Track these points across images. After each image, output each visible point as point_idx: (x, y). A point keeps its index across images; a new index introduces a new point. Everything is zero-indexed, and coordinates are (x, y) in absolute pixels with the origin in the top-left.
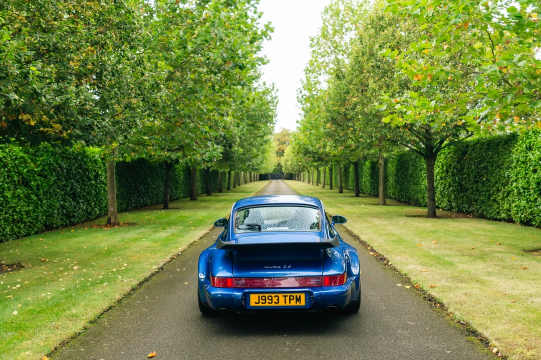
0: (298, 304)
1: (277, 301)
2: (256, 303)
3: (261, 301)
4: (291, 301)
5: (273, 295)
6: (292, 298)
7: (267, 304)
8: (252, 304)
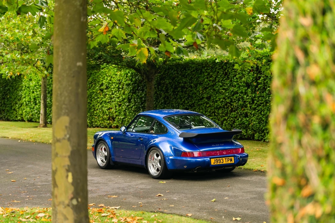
0: (231, 162)
1: (222, 162)
2: (214, 163)
3: (216, 162)
4: (228, 161)
5: (221, 159)
6: (228, 159)
7: (218, 163)
8: (212, 164)
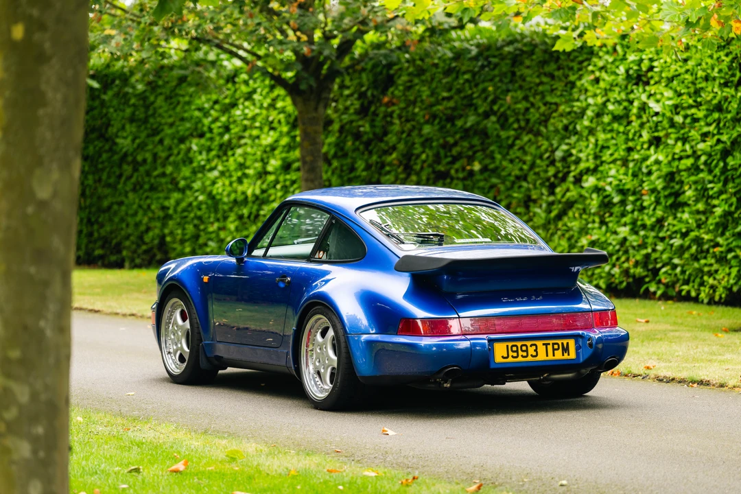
0: (566, 356)
1: (534, 354)
2: (503, 357)
3: (511, 354)
4: (555, 352)
5: (529, 343)
6: (556, 347)
7: (520, 359)
8: (498, 359)
